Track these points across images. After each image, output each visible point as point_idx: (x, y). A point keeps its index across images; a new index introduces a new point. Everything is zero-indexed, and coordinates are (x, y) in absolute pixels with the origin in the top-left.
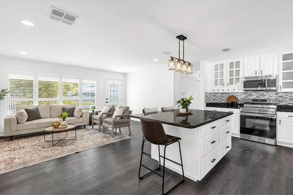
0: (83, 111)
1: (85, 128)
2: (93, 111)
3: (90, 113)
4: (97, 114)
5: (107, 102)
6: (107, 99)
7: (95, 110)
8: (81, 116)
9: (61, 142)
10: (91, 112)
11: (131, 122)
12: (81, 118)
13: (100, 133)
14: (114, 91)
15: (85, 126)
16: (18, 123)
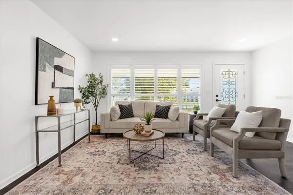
0: (181, 111)
1: (183, 137)
2: (196, 113)
3: (191, 115)
4: (201, 117)
5: (217, 100)
6: (217, 96)
7: (199, 112)
8: (177, 119)
9: (144, 156)
10: (193, 114)
11: (284, 149)
12: (177, 122)
13: (206, 153)
14: (229, 83)
15: (183, 134)
16: (111, 120)
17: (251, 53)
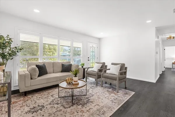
2: (82, 67)
5: (88, 60)
6: (88, 58)
14: (93, 52)
16: (31, 79)
17: (100, 39)
